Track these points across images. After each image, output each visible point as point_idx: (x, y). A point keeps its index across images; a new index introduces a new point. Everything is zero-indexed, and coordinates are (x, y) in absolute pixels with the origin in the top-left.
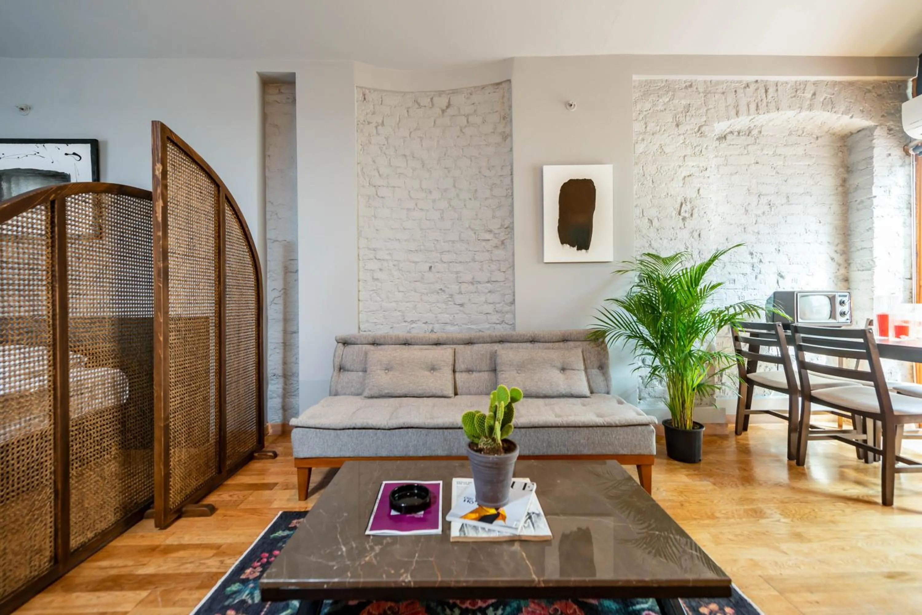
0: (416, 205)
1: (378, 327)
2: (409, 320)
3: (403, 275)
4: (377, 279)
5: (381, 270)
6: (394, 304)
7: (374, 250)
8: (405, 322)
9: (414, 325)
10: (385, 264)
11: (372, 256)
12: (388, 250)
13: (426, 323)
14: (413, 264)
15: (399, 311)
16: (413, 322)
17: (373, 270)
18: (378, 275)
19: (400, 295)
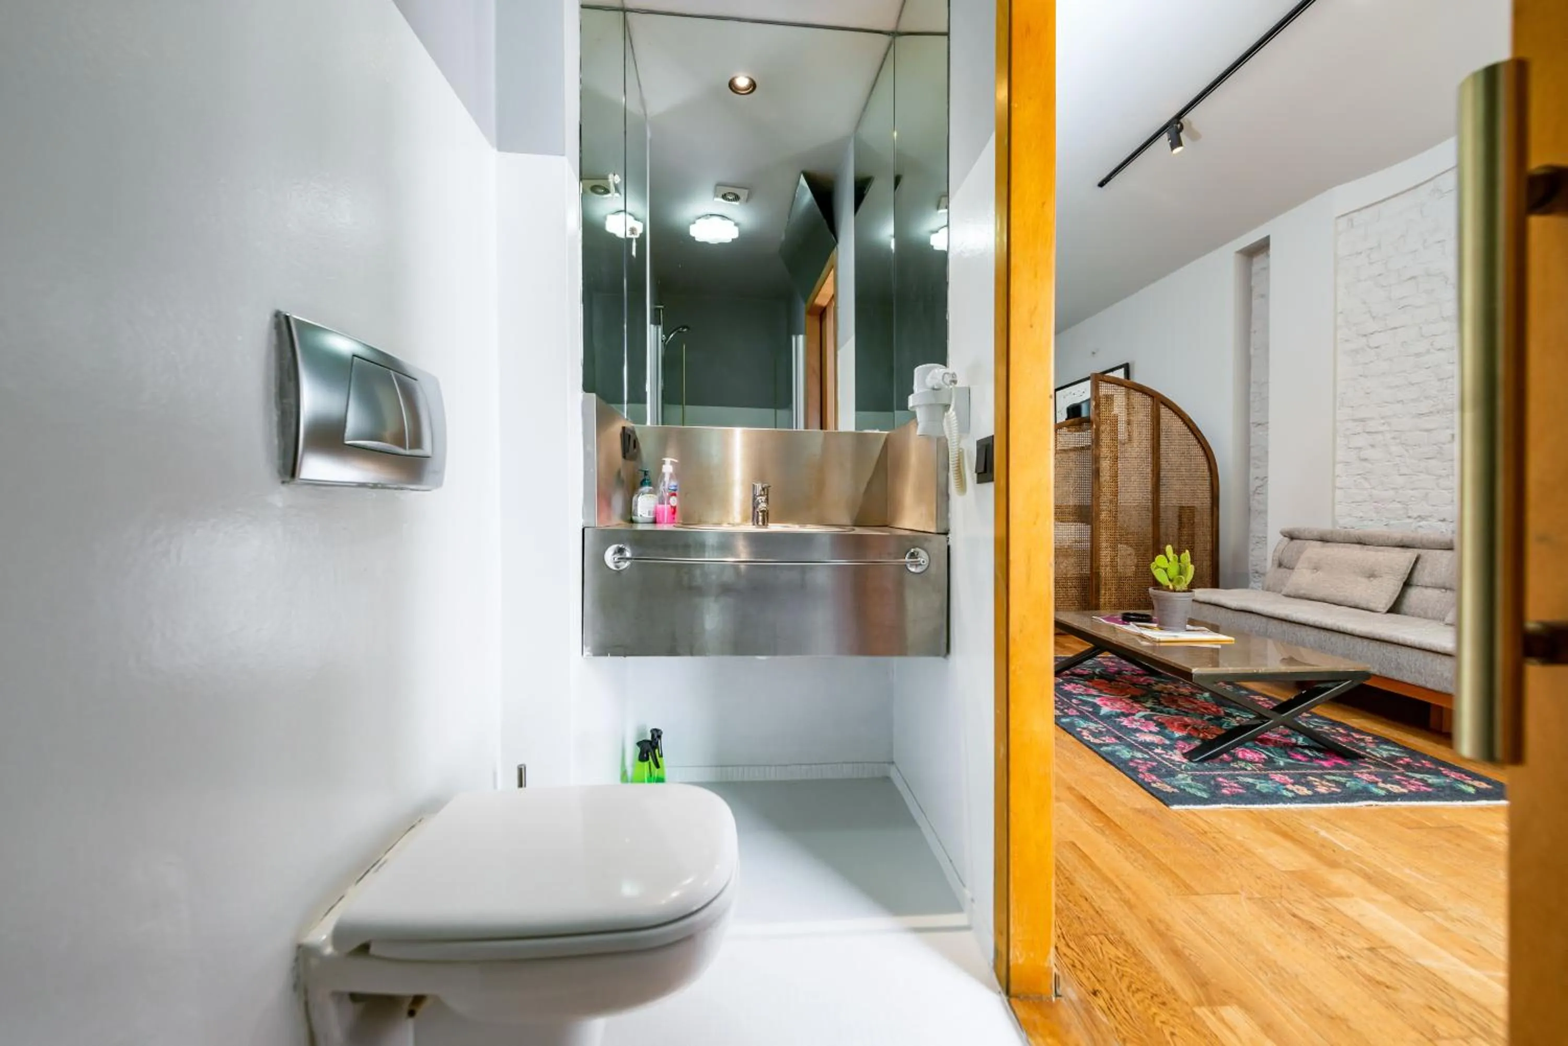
0: (1432, 345)
1: (1365, 523)
2: (1415, 515)
3: (1407, 450)
4: (1365, 460)
5: (1373, 446)
6: (1392, 493)
7: (1362, 420)
8: (1409, 517)
9: (1423, 523)
10: (1379, 437)
11: (1359, 429)
12: (1382, 418)
13: (1444, 520)
14: (1425, 433)
15: (1399, 502)
16: (1421, 518)
17: (1360, 448)
18: (1369, 453)
19: (1401, 480)
